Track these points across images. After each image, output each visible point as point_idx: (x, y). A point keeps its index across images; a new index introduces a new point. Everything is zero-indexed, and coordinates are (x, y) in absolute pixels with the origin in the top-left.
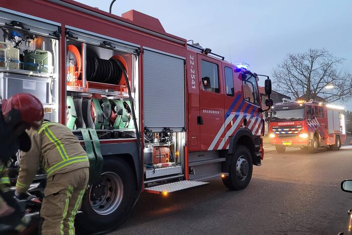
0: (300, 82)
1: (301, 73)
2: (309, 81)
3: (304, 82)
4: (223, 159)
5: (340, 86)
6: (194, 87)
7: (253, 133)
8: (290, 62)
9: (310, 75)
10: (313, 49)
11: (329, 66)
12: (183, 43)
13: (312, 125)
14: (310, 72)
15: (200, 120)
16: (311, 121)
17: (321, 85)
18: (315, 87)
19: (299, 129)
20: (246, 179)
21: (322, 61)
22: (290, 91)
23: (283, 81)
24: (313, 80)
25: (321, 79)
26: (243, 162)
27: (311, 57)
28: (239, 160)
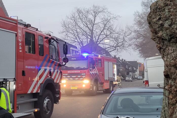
0: (85, 33)
1: (86, 25)
2: (92, 33)
3: (88, 34)
4: (36, 99)
5: (116, 39)
6: (21, 51)
7: (55, 81)
8: (77, 15)
9: (93, 27)
10: (96, 5)
11: (108, 21)
12: (16, 22)
13: (93, 73)
14: (93, 25)
15: (23, 73)
16: (92, 70)
17: (101, 37)
18: (97, 39)
19: (83, 76)
20: (49, 113)
21: (102, 17)
22: (76, 40)
23: (70, 31)
24: (95, 32)
25: (102, 32)
26: (48, 101)
27: (94, 12)
28: (46, 100)
